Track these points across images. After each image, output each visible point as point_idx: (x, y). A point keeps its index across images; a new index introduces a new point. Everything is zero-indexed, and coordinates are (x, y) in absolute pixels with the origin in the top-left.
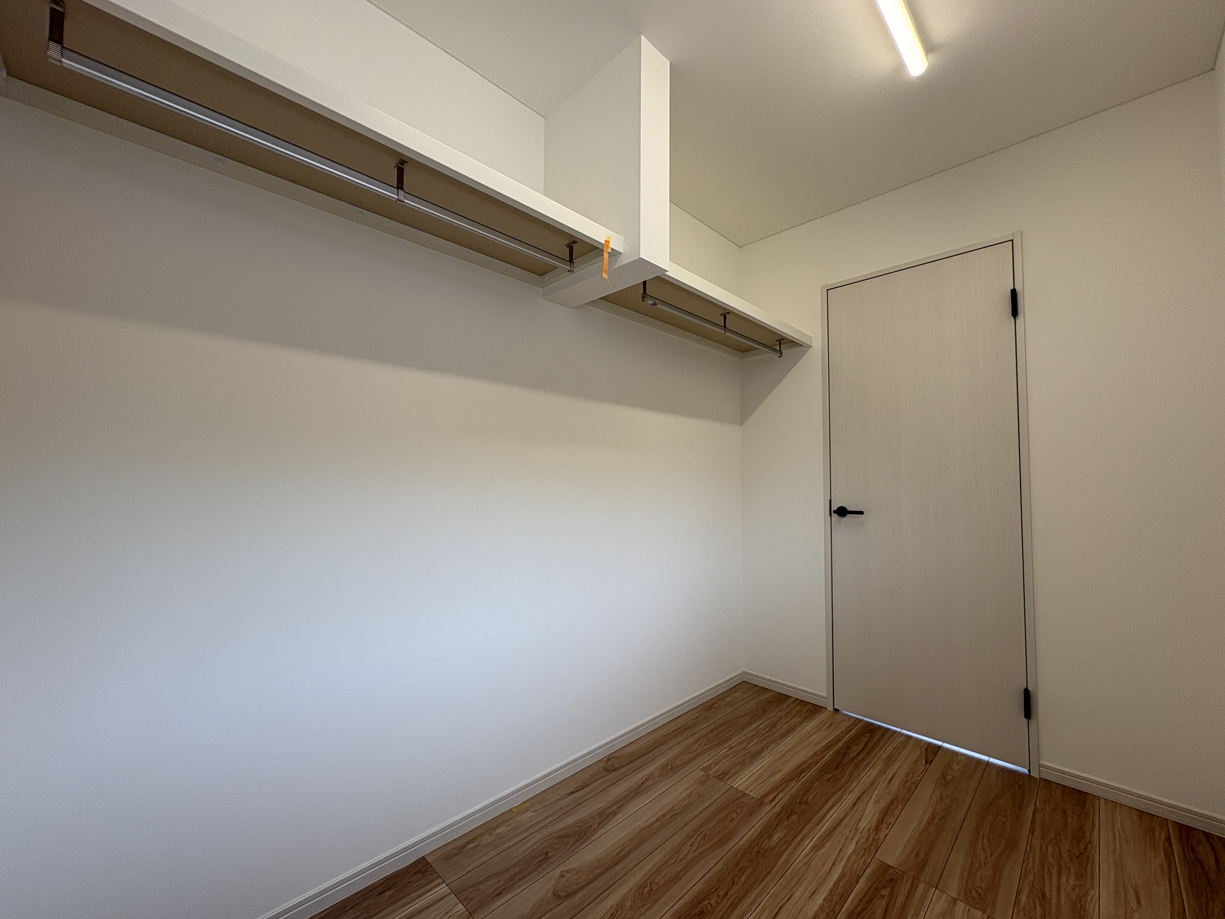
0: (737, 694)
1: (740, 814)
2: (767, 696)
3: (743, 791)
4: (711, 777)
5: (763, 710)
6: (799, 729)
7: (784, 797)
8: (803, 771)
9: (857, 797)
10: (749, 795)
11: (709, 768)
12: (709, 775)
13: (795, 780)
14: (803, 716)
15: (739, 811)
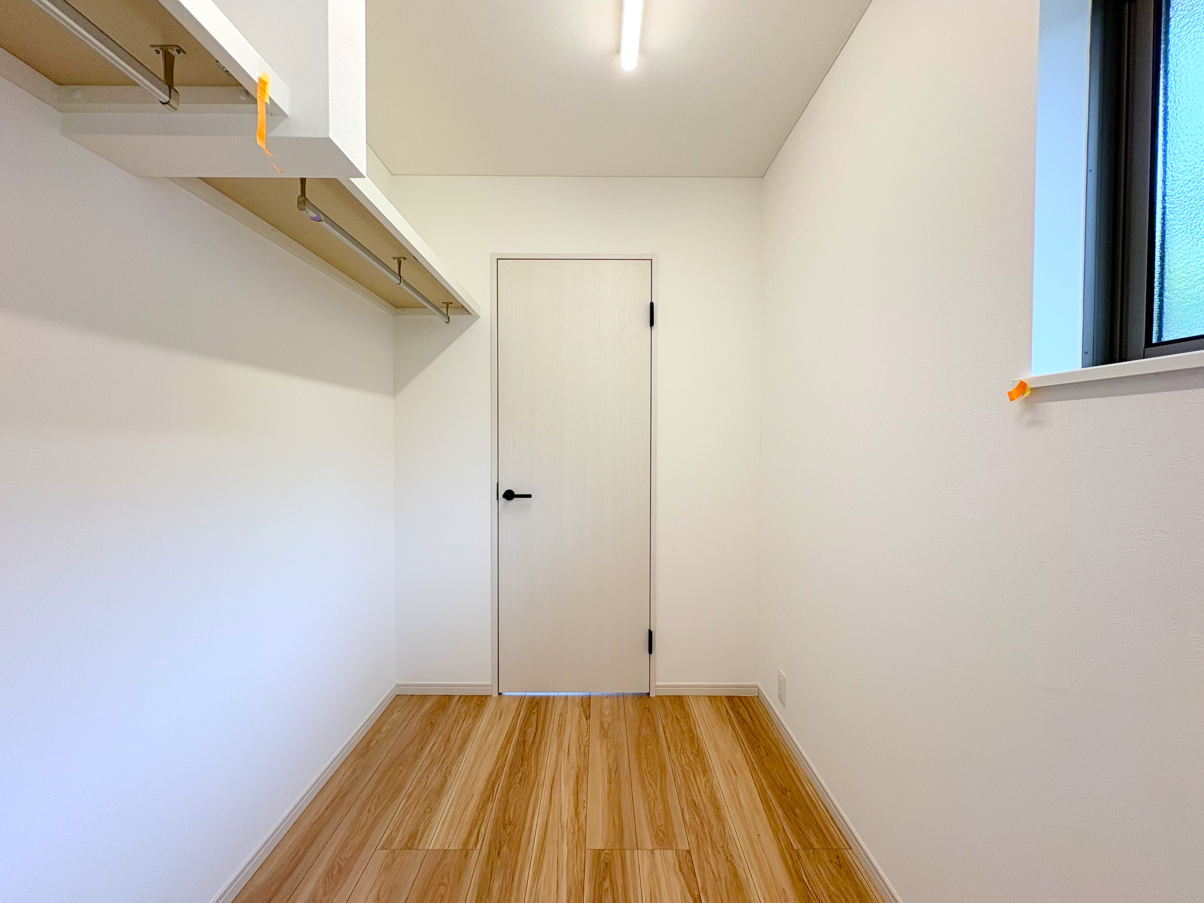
0: (395, 715)
1: (448, 883)
2: (428, 705)
3: (442, 848)
4: (397, 852)
5: (430, 726)
6: (474, 733)
7: (486, 829)
8: (494, 783)
9: (550, 788)
10: (450, 850)
11: (391, 840)
12: (394, 850)
13: (491, 799)
14: (472, 715)
15: (445, 880)
